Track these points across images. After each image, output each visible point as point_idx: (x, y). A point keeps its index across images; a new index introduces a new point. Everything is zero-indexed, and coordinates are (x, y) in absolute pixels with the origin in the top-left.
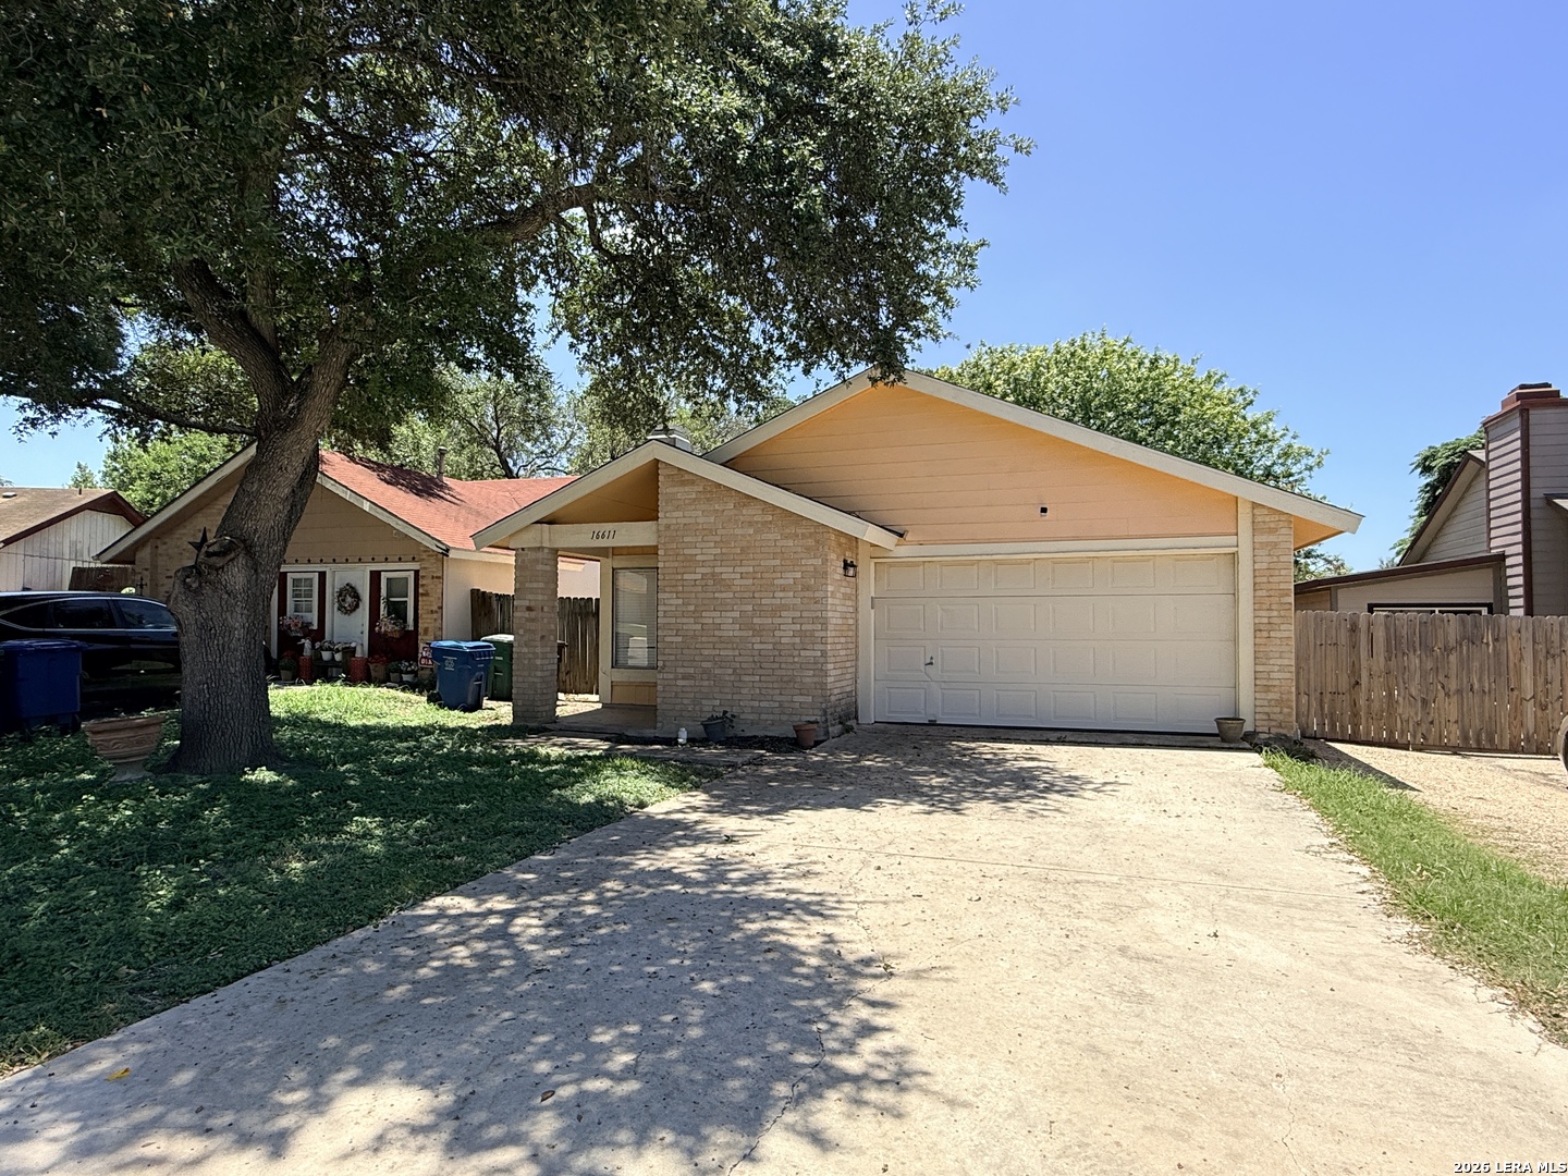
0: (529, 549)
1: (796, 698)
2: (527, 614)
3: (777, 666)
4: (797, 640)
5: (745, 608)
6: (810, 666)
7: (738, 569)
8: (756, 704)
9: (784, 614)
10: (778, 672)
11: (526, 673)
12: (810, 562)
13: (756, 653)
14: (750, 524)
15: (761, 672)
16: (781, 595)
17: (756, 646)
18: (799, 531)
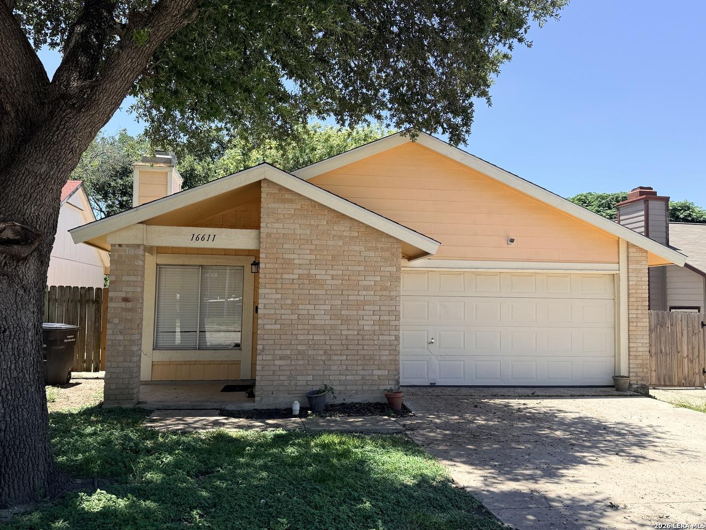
0: (127, 245)
1: (375, 372)
2: (123, 305)
3: (361, 347)
4: (377, 328)
5: (334, 302)
6: (387, 347)
7: (330, 272)
8: (343, 378)
9: (366, 307)
10: (362, 352)
11: (121, 359)
12: (388, 269)
13: (344, 337)
14: (341, 237)
15: (347, 352)
16: (364, 293)
17: (344, 333)
18: (379, 246)
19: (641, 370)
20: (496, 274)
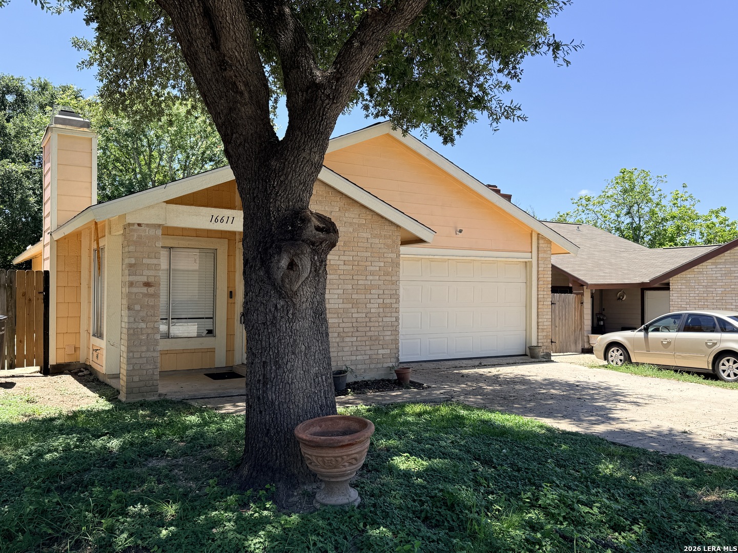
1: (381, 352)
2: (144, 290)
3: (368, 329)
4: (381, 310)
5: (346, 287)
6: (389, 328)
7: (342, 258)
8: (354, 358)
9: (373, 291)
10: (369, 334)
12: (390, 255)
13: (354, 320)
14: (351, 224)
15: (357, 334)
16: (371, 278)
17: (354, 315)
18: (383, 233)
19: (546, 340)
20: (444, 261)
